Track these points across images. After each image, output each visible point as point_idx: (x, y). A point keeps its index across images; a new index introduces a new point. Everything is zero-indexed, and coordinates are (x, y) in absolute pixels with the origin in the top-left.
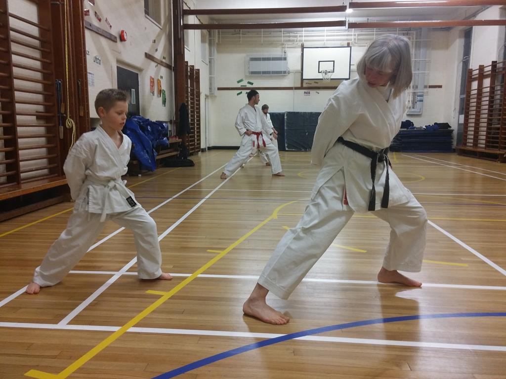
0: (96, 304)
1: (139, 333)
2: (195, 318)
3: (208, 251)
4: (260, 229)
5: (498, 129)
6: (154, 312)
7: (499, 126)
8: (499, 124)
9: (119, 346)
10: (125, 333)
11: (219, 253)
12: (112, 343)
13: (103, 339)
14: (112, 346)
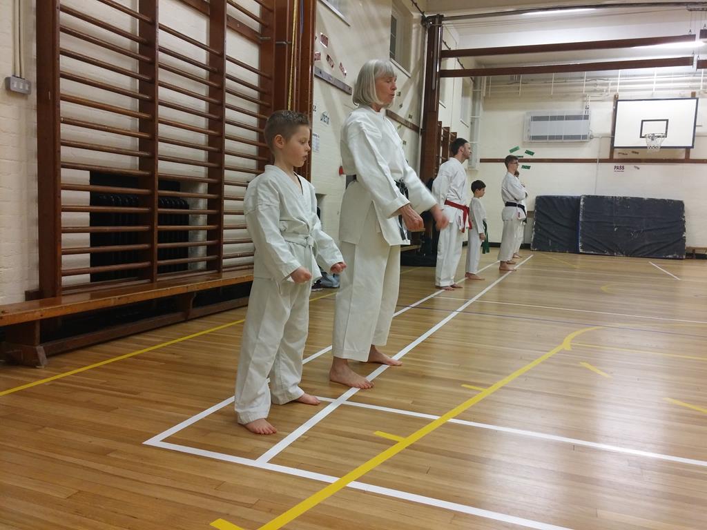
0: (306, 439)
1: (364, 492)
2: (446, 483)
3: (463, 385)
4: (543, 363)
6: (385, 464)
9: (335, 505)
10: (344, 488)
11: (481, 391)
12: (326, 500)
13: (314, 492)
14: (326, 503)
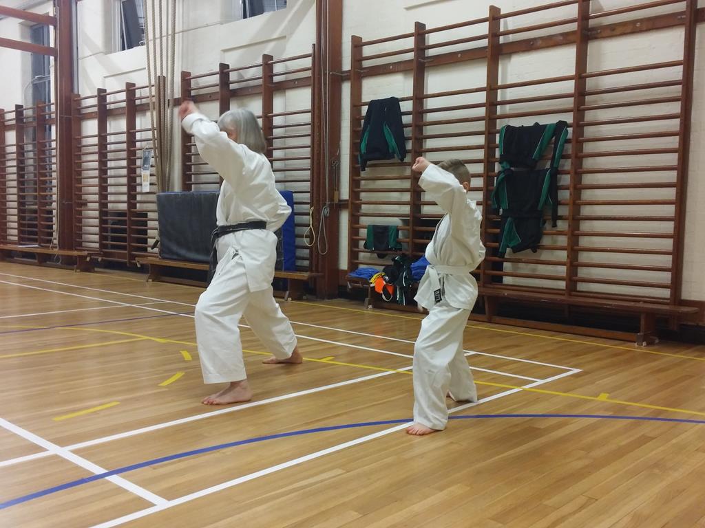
5: (35, 212)
7: (36, 207)
8: (35, 204)
